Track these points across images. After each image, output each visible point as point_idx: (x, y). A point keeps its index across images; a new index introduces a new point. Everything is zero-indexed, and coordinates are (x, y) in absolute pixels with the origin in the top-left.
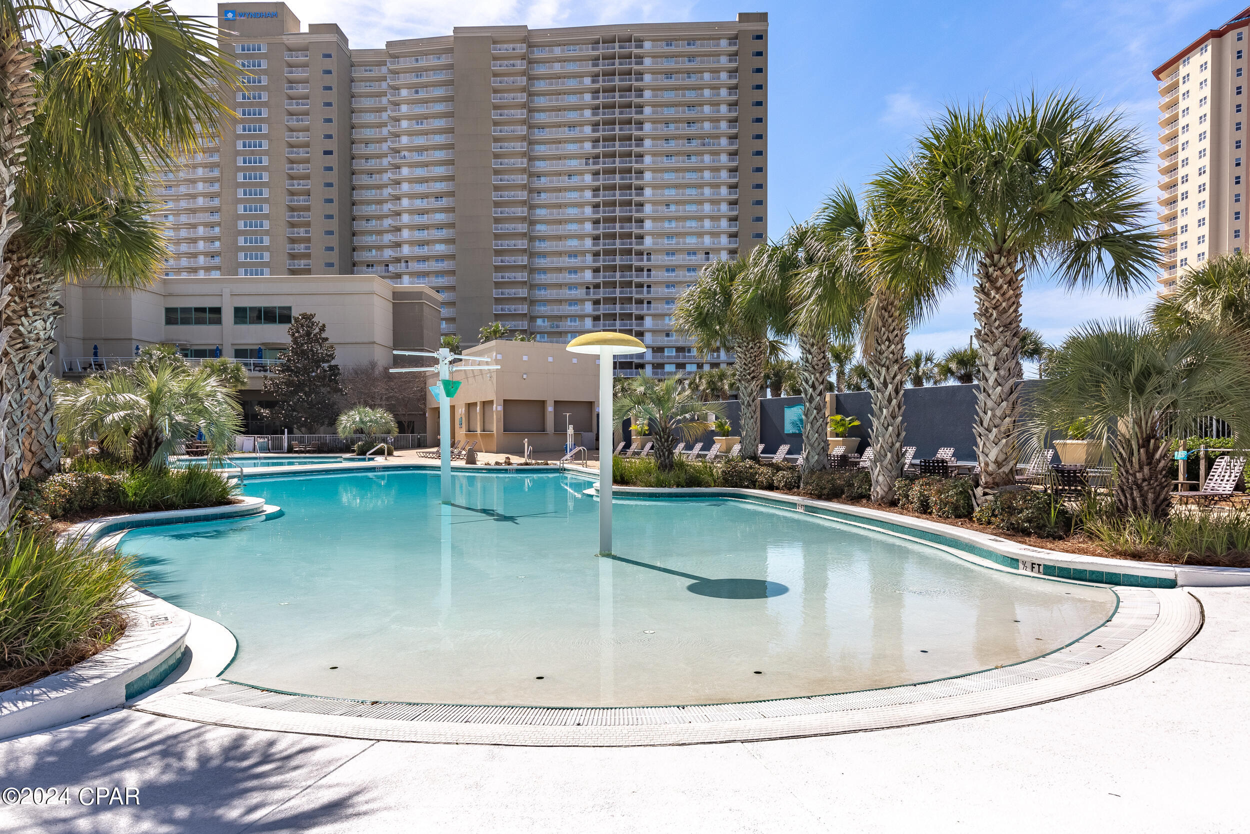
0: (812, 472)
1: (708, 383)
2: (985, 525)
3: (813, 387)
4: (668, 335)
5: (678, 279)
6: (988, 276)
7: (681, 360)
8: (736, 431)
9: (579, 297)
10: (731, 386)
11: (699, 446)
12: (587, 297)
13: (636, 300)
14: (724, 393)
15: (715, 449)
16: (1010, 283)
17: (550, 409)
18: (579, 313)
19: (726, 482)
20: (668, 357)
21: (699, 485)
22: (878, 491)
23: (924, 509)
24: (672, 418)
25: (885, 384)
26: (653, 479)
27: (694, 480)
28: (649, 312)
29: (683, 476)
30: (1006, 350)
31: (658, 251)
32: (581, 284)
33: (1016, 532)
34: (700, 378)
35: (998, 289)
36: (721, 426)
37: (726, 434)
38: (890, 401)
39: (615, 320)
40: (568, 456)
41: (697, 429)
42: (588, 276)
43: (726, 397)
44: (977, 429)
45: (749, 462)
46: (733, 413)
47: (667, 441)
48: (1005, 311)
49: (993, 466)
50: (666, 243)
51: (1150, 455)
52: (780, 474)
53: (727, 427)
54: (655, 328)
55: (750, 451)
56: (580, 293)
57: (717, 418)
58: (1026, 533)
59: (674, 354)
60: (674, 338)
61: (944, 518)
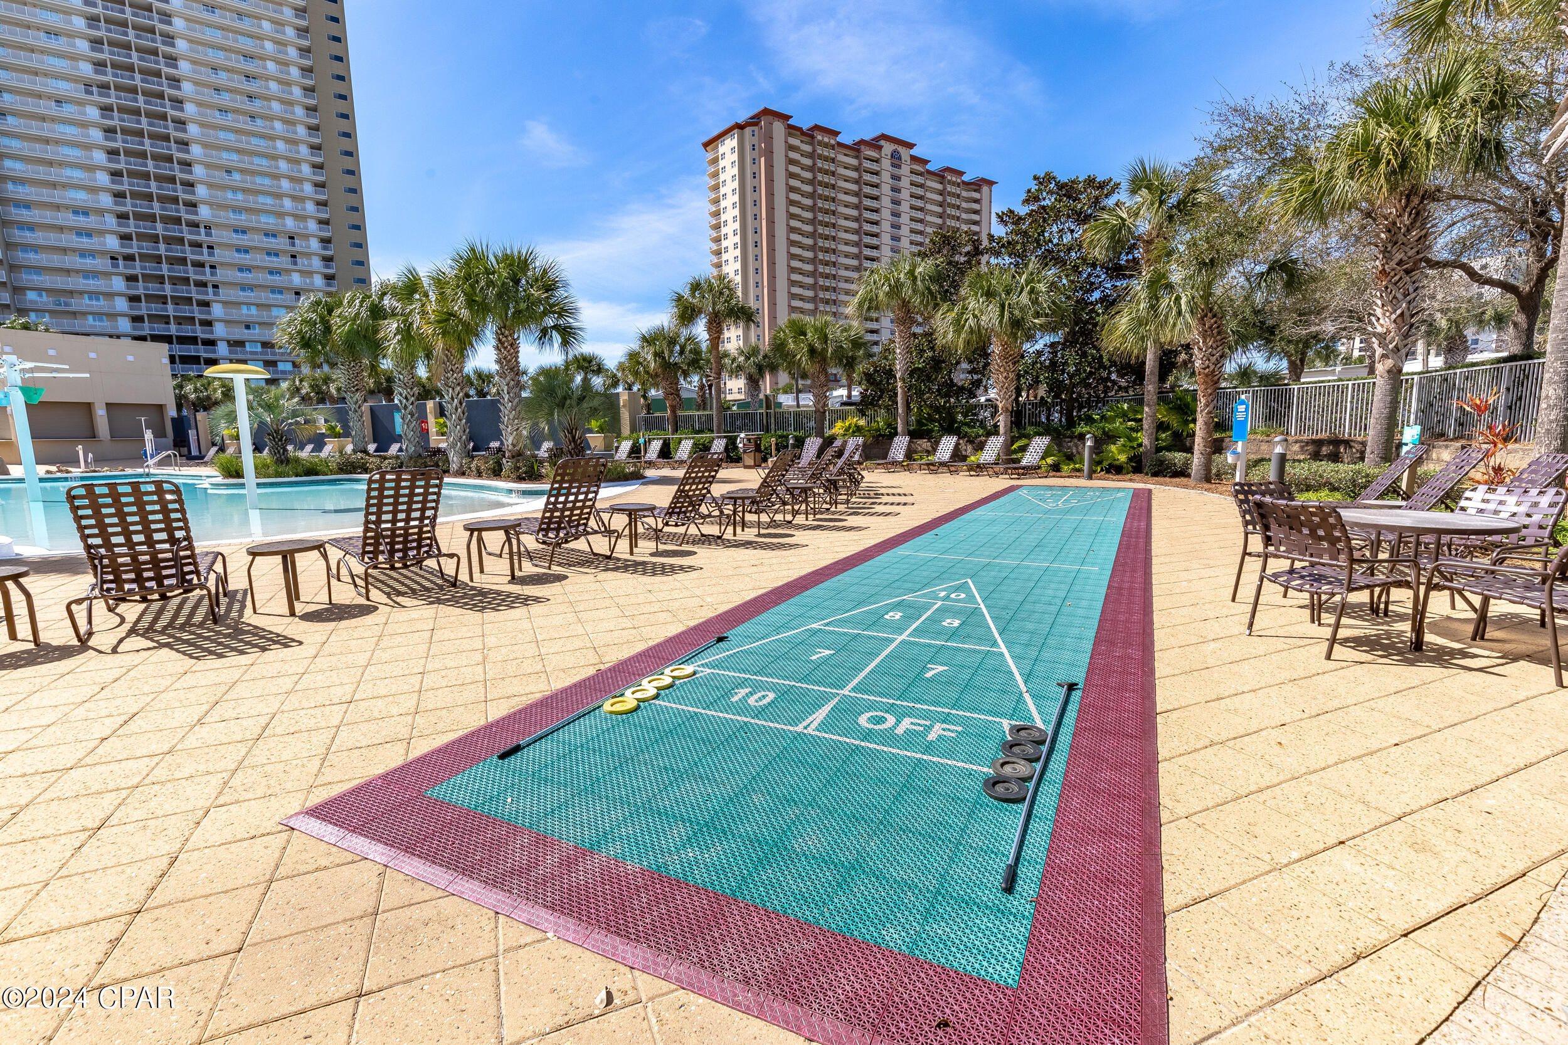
0: (411, 458)
1: (311, 386)
2: (507, 478)
3: (406, 398)
4: (248, 327)
5: (255, 263)
6: (500, 340)
7: (270, 357)
8: (346, 434)
9: (101, 268)
10: (339, 390)
11: (309, 447)
12: (115, 270)
13: (194, 281)
14: (332, 397)
15: (328, 449)
16: (512, 345)
17: (101, 413)
18: (104, 289)
19: (341, 470)
20: (252, 353)
21: (317, 474)
22: (454, 467)
23: (479, 475)
24: (283, 421)
25: (453, 399)
26: (271, 471)
27: (311, 471)
28: (216, 298)
29: (300, 470)
30: (512, 383)
31: (219, 226)
32: (103, 253)
33: (520, 479)
34: (301, 381)
35: (505, 348)
36: (332, 428)
37: (338, 436)
38: (456, 409)
39: (165, 303)
40: (151, 462)
41: (308, 432)
42: (112, 243)
43: (334, 401)
44: (502, 427)
45: (359, 455)
46: (342, 416)
47: (281, 440)
48: (510, 361)
49: (510, 447)
50: (232, 218)
51: (574, 437)
52: (387, 462)
53: (338, 429)
54: (228, 318)
55: (361, 446)
56: (103, 264)
57: (326, 421)
58: (524, 479)
59: (259, 349)
60: (257, 331)
61: (488, 478)
